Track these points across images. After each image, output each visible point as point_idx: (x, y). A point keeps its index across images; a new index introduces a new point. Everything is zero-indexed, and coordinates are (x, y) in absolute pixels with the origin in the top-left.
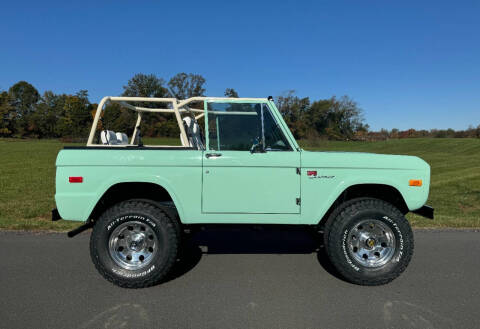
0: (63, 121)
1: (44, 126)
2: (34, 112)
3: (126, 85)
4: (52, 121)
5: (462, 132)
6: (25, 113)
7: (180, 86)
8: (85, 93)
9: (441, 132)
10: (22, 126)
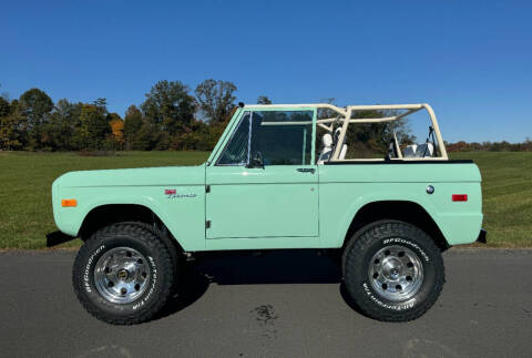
0: (79, 132)
1: (58, 138)
2: (47, 122)
3: (149, 92)
4: (67, 132)
5: (519, 145)
6: (38, 123)
7: (208, 94)
8: (103, 101)
9: (495, 144)
10: (34, 137)
